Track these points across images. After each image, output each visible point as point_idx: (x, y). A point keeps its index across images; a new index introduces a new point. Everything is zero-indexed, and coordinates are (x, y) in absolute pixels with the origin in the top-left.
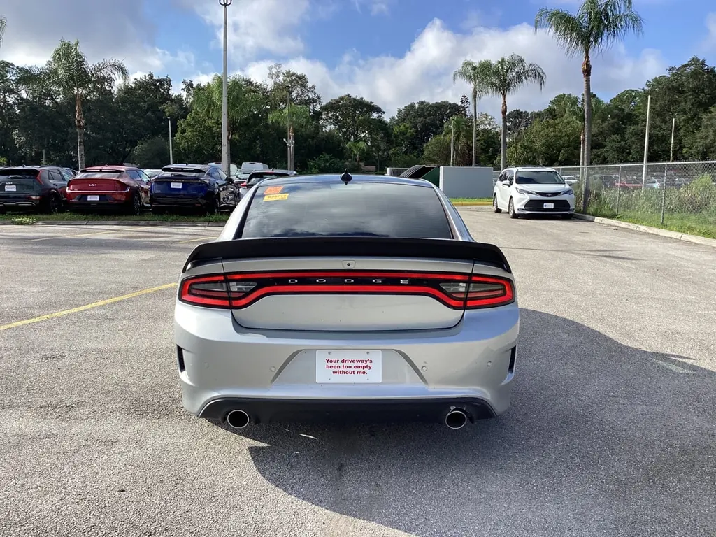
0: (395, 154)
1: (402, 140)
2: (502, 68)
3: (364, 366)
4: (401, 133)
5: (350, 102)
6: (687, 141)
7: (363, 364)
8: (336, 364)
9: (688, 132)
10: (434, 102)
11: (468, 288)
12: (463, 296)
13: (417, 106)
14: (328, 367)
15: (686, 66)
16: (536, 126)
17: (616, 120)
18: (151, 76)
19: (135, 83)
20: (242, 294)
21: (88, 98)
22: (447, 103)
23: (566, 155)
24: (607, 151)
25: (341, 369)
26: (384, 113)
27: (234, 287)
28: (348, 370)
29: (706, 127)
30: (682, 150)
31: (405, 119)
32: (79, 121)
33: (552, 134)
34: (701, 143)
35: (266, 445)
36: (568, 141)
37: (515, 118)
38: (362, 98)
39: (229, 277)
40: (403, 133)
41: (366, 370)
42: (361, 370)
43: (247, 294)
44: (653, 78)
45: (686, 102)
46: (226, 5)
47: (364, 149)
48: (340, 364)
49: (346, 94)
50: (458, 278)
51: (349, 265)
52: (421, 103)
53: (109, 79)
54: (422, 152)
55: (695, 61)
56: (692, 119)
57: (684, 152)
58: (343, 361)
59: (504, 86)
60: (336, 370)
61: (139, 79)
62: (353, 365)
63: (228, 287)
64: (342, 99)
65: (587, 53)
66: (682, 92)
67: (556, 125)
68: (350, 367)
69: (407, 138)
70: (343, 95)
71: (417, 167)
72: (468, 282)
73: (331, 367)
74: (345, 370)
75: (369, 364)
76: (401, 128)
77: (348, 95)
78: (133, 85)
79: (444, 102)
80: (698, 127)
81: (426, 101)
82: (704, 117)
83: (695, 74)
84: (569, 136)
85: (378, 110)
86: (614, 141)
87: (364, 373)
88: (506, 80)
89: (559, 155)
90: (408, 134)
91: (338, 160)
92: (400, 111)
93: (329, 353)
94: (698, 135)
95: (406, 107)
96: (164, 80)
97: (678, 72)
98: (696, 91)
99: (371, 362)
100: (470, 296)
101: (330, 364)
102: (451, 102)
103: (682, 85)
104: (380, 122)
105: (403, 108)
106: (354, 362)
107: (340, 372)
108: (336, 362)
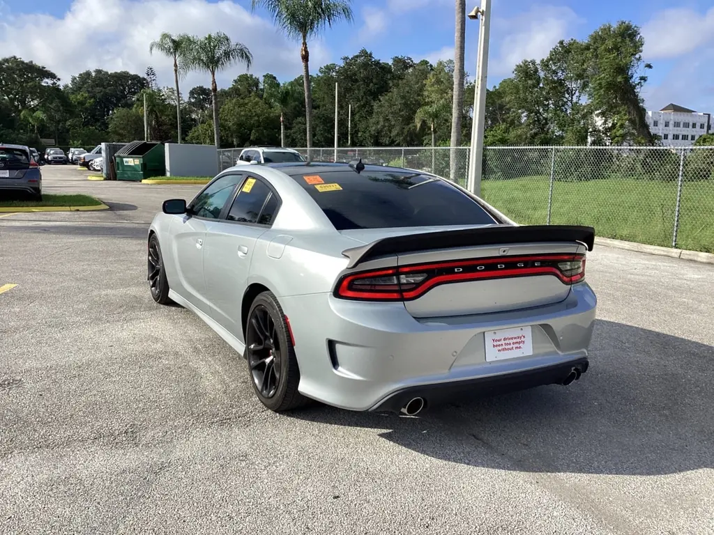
0: (74, 126)
1: (81, 111)
2: (210, 44)
3: (519, 342)
4: (79, 103)
5: (18, 65)
6: (362, 126)
7: (518, 340)
8: (500, 343)
9: (362, 117)
10: (113, 72)
11: (571, 266)
12: (569, 273)
13: (93, 74)
14: (494, 346)
15: (357, 57)
16: (229, 105)
17: (297, 103)
20: (414, 286)
22: (128, 73)
23: (257, 134)
24: (294, 133)
25: (504, 347)
26: (59, 79)
27: (404, 279)
28: (509, 347)
29: (377, 113)
30: (358, 134)
31: (80, 88)
33: (242, 113)
34: (374, 128)
35: (391, 431)
36: (258, 121)
37: (199, 95)
38: (32, 62)
39: (401, 270)
40: (81, 103)
41: (521, 345)
42: (517, 345)
43: (418, 285)
44: (325, 65)
45: (359, 90)
47: (43, 119)
48: (503, 342)
49: (12, 55)
50: (566, 257)
51: (504, 251)
52: (98, 72)
54: (106, 125)
55: (364, 53)
56: (364, 106)
57: (360, 135)
58: (505, 339)
59: (213, 63)
60: (500, 348)
62: (511, 341)
63: (398, 279)
64: (6, 60)
65: (304, 39)
66: (356, 81)
67: (246, 104)
68: (510, 344)
69: (86, 109)
70: (7, 57)
71: (137, 142)
73: (497, 346)
74: (507, 347)
75: (523, 339)
76: (78, 97)
77: (15, 57)
79: (124, 73)
80: (370, 113)
81: (105, 70)
82: (375, 105)
83: (365, 65)
84: (258, 117)
85: (52, 76)
86: (300, 123)
87: (520, 347)
88: (214, 57)
89: (250, 134)
90: (87, 105)
91: (11, 131)
92: (74, 79)
94: (371, 120)
95: (80, 75)
97: (349, 62)
98: (367, 80)
99: (524, 337)
101: (495, 344)
102: (132, 73)
103: (355, 74)
104: (55, 89)
105: (77, 75)
106: (512, 339)
107: (504, 349)
108: (500, 340)
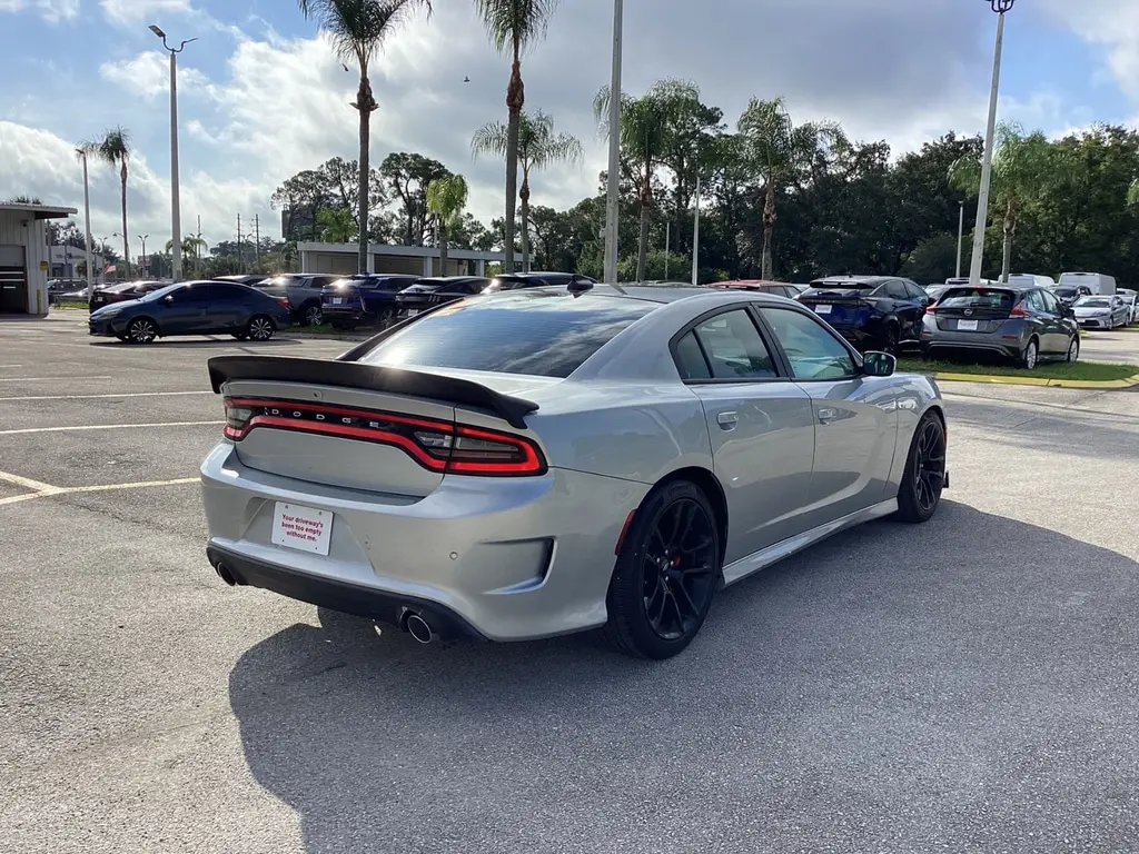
3: (315, 530)
7: (314, 528)
8: (290, 523)
11: (453, 442)
12: (447, 454)
14: (283, 524)
18: (951, 137)
19: (924, 151)
21: (849, 179)
25: (294, 530)
28: (300, 532)
32: (767, 217)
41: (316, 536)
42: (311, 535)
43: (245, 424)
46: (1002, 11)
48: (293, 523)
50: (445, 427)
51: (315, 395)
53: (881, 147)
58: (297, 520)
60: (290, 530)
61: (931, 144)
62: (305, 526)
68: (302, 529)
72: (455, 435)
73: (286, 525)
74: (297, 532)
75: (320, 528)
78: (921, 155)
87: (314, 539)
93: (287, 507)
96: (971, 141)
99: (321, 525)
100: (455, 455)
101: (285, 522)
106: (307, 522)
107: (294, 534)
108: (291, 519)
